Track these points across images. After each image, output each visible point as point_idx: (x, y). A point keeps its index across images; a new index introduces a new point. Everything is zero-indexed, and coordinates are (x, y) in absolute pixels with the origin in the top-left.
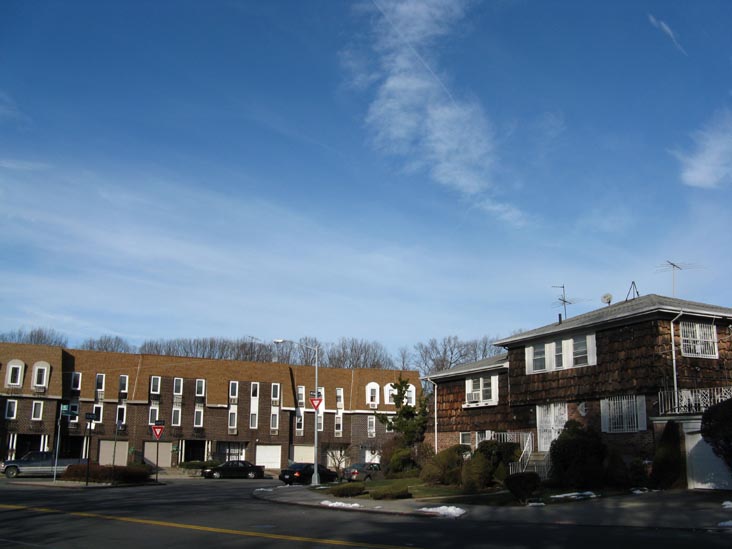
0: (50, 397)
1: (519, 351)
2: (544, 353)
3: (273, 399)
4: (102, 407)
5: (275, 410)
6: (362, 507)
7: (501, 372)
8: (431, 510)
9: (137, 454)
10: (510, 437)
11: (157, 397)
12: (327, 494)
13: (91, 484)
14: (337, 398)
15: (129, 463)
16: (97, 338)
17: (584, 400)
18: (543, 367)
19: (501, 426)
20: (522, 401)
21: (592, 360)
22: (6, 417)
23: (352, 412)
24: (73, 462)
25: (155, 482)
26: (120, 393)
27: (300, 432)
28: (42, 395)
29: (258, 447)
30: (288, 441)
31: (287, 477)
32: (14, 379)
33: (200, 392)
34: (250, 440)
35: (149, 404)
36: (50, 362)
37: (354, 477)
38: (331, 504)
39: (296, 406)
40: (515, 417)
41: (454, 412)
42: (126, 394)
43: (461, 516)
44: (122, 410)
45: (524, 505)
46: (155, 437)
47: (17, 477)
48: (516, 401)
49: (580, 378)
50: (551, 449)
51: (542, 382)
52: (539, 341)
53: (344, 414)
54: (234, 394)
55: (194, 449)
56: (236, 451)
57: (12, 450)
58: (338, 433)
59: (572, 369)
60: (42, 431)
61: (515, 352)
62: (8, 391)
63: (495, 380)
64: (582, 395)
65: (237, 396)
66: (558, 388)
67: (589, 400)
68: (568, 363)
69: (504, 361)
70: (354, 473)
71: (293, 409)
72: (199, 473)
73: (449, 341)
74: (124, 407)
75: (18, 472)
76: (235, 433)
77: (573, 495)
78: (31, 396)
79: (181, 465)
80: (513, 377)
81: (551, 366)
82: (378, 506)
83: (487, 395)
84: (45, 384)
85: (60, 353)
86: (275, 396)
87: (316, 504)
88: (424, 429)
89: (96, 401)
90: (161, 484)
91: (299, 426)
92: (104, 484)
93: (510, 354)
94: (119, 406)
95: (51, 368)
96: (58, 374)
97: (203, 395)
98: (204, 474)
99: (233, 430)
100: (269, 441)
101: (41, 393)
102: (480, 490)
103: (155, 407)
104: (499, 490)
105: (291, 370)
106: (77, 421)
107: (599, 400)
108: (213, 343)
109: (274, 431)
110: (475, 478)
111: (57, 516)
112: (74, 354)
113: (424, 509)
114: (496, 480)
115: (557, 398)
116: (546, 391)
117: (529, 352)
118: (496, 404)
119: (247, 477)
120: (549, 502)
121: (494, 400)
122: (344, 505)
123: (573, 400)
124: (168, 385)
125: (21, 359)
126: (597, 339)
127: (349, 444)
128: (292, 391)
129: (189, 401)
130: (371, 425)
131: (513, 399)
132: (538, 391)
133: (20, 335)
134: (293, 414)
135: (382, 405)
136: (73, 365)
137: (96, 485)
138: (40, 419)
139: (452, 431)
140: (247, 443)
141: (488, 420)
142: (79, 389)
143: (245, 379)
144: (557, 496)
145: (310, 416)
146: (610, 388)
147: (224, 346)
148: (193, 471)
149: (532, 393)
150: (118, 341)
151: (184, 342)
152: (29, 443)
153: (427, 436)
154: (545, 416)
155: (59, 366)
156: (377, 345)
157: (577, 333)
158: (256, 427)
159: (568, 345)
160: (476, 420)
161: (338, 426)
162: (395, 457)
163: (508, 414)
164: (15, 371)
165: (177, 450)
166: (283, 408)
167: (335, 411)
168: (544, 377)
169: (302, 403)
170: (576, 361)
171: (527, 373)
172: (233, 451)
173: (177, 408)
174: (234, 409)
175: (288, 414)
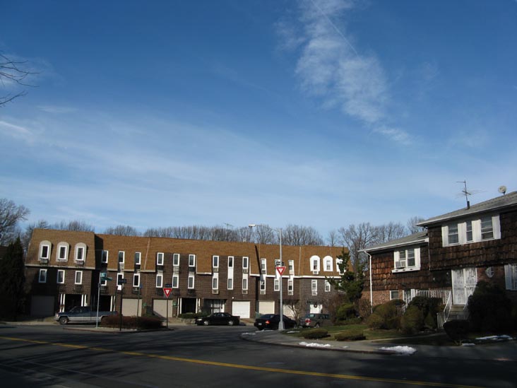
0: (87, 268)
1: (436, 229)
2: (457, 230)
3: (243, 268)
4: (123, 275)
5: (245, 276)
6: (333, 347)
7: (422, 246)
8: (389, 349)
9: (149, 308)
10: (433, 293)
11: (162, 268)
12: (299, 336)
13: (123, 330)
14: (290, 267)
15: (143, 314)
16: (114, 227)
17: (491, 266)
18: (456, 240)
19: (422, 286)
20: (440, 267)
21: (497, 235)
22: (58, 282)
23: (301, 277)
24: (105, 314)
25: (166, 328)
26: (135, 265)
27: (263, 291)
28: (81, 267)
29: (233, 303)
30: (255, 298)
31: (260, 324)
32: (62, 255)
33: (192, 264)
34: (228, 297)
35: (156, 273)
36: (86, 244)
37: (308, 324)
38: (308, 345)
39: (261, 273)
40: (434, 279)
41: (385, 276)
42: (139, 265)
43: (414, 353)
44: (137, 277)
45: (459, 345)
46: (165, 296)
47: (67, 324)
48: (435, 267)
49: (487, 249)
50: (469, 303)
51: (456, 252)
52: (452, 222)
53: (294, 279)
54: (216, 265)
55: (188, 305)
56: (218, 306)
57: (62, 305)
58: (290, 293)
59: (480, 243)
60: (82, 292)
61: (433, 230)
62: (58, 264)
63: (417, 252)
64: (489, 262)
65: (218, 267)
66: (469, 257)
67: (494, 265)
68: (477, 237)
69: (424, 237)
70: (307, 321)
71: (258, 275)
72: (193, 321)
73: (364, 226)
74: (139, 275)
75: (68, 320)
76: (217, 293)
77: (494, 337)
78: (74, 267)
79: (180, 316)
80: (432, 249)
81: (463, 240)
82: (345, 346)
83: (412, 262)
84: (83, 259)
85: (93, 237)
86: (245, 266)
87: (295, 344)
88: (362, 288)
89: (119, 271)
90: (170, 330)
91: (263, 287)
92: (132, 330)
93: (429, 232)
94: (135, 274)
95: (87, 248)
96: (92, 251)
97: (194, 266)
98: (197, 322)
99: (215, 291)
100: (241, 298)
101: (80, 265)
102: (416, 333)
103: (160, 274)
104: (430, 333)
105: (256, 247)
106: (105, 285)
107: (503, 265)
108: (195, 230)
109: (245, 291)
110: (412, 324)
111: (114, 355)
112: (103, 238)
113: (383, 348)
114: (427, 326)
115: (469, 264)
116: (459, 259)
117: (445, 231)
118: (419, 269)
119: (228, 324)
120: (477, 342)
121: (417, 267)
122: (318, 345)
123: (482, 266)
124: (169, 258)
125: (66, 241)
126: (501, 219)
127: (298, 300)
128: (257, 263)
129: (184, 270)
130: (314, 286)
131: (433, 265)
132: (453, 259)
133: (62, 226)
134: (258, 279)
135: (322, 272)
136: (102, 246)
137: (126, 330)
138: (81, 283)
139: (384, 290)
140: (225, 300)
141: (412, 281)
142: (107, 262)
143: (223, 254)
144: (481, 338)
145: (271, 280)
146: (513, 256)
147: (203, 231)
148: (189, 320)
149: (448, 261)
150: (130, 229)
151: (175, 229)
152: (73, 300)
153: (364, 294)
154: (458, 278)
155: (92, 246)
156: (311, 230)
157: (484, 215)
158: (232, 289)
159: (477, 225)
160: (403, 282)
161: (290, 288)
162: (341, 309)
163: (428, 277)
164: (63, 249)
165: (177, 305)
166: (250, 275)
167: (288, 277)
168: (458, 249)
169: (264, 271)
170: (484, 236)
171: (443, 246)
172: (215, 306)
173: (176, 275)
174: (216, 276)
175: (255, 278)
